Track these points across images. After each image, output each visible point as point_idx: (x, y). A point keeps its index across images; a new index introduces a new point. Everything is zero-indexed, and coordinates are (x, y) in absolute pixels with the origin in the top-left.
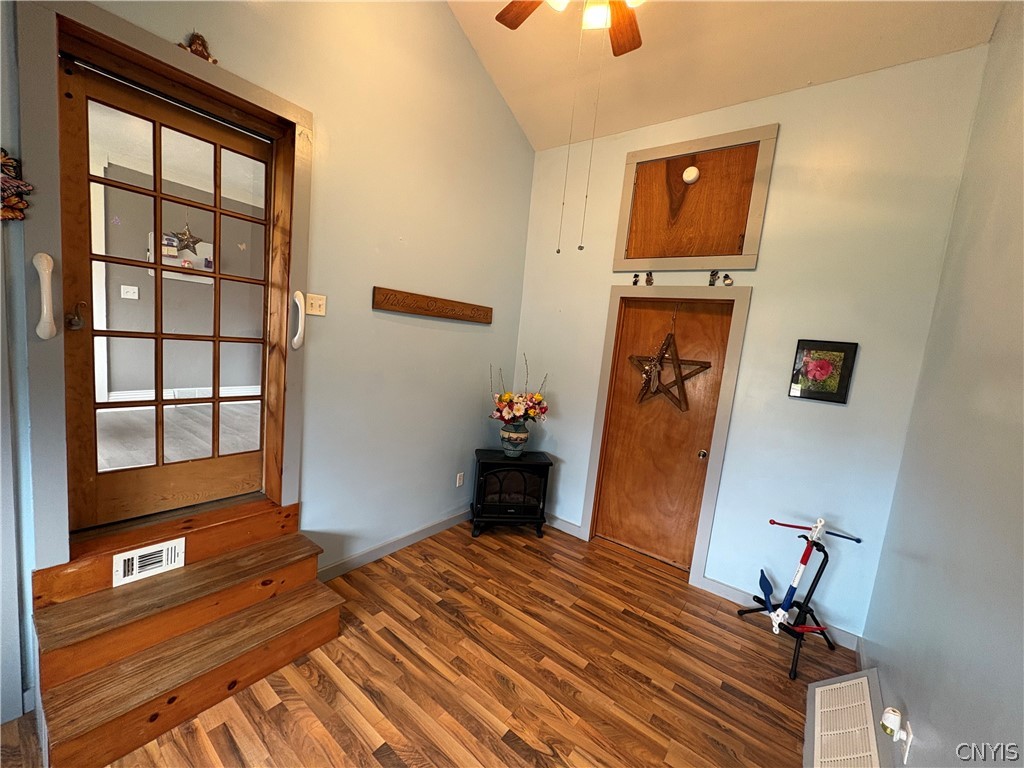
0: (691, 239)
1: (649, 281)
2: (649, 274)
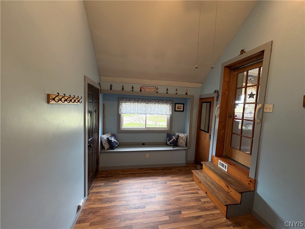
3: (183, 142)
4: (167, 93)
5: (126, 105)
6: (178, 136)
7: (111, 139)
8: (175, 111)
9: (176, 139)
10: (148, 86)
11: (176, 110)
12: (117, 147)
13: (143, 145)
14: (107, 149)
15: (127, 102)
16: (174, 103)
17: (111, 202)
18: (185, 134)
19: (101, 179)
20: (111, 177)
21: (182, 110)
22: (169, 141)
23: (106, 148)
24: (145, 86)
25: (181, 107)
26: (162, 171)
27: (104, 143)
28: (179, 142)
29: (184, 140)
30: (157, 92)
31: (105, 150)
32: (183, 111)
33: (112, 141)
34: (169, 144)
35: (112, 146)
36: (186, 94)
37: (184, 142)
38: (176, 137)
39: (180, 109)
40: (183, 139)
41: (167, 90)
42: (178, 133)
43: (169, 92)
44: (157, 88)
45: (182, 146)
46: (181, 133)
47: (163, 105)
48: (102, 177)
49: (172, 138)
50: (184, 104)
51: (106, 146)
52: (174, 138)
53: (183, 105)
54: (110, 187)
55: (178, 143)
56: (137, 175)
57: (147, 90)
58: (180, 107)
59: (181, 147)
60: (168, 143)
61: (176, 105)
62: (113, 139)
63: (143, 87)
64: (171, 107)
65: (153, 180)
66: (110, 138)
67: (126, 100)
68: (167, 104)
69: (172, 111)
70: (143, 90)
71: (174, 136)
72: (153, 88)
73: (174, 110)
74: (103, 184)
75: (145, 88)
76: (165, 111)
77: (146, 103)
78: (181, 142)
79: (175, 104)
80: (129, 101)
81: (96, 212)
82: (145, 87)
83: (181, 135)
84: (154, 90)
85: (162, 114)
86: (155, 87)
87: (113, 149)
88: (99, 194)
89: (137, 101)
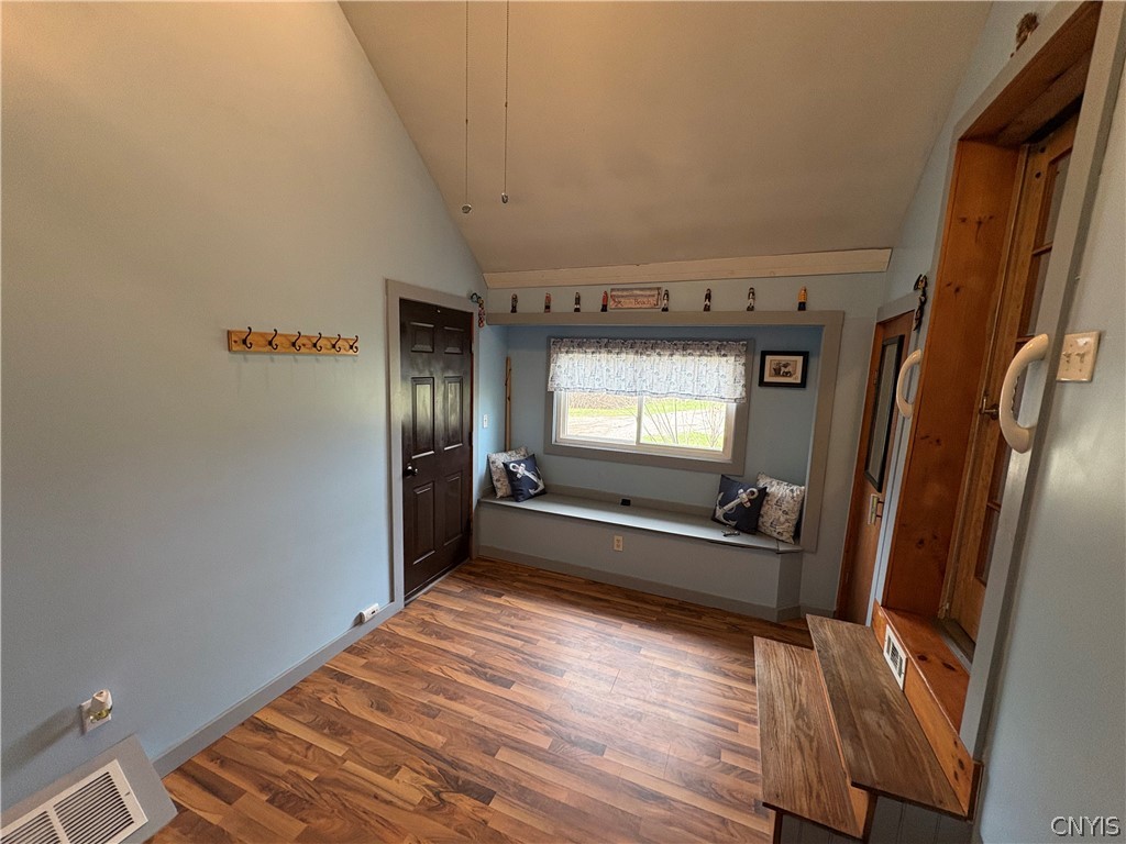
3: (782, 519)
4: (705, 310)
5: (571, 362)
6: (763, 492)
7: (514, 467)
8: (762, 383)
9: (750, 500)
10: (632, 289)
11: (767, 379)
12: (531, 497)
13: (626, 504)
14: (502, 498)
15: (572, 352)
16: (759, 349)
17: (441, 639)
18: (795, 488)
19: (464, 576)
20: (493, 579)
21: (799, 381)
22: (722, 504)
23: (499, 494)
24: (618, 290)
25: (789, 369)
26: (660, 610)
27: (495, 478)
28: (765, 518)
29: (785, 513)
30: (665, 310)
31: (495, 499)
32: (803, 385)
33: (517, 473)
34: (722, 519)
35: (517, 489)
36: (802, 306)
37: (787, 520)
38: (753, 493)
39: (787, 374)
40: (784, 507)
41: (708, 297)
42: (768, 480)
43: (716, 305)
44: (667, 294)
45: (775, 535)
46: (781, 479)
47: (704, 359)
48: (470, 573)
49: (736, 496)
50: (806, 355)
51: (502, 488)
52: (743, 496)
53: (800, 359)
54: (469, 604)
55: (761, 520)
56: (565, 596)
57: (628, 303)
58: (785, 366)
59: (770, 537)
60: (720, 513)
61: (768, 358)
62: (521, 470)
63: (614, 293)
64: (741, 369)
65: (601, 627)
66: (511, 465)
67: (569, 343)
68: (725, 355)
69: (745, 386)
70: (611, 304)
71: (745, 491)
72: (648, 293)
73: (757, 379)
74: (459, 590)
75: (619, 296)
76: (716, 384)
77: (637, 352)
78: (777, 518)
79: (764, 354)
80: (580, 346)
81: (395, 646)
82: (620, 293)
83: (778, 490)
84: (653, 301)
85: (699, 397)
86: (659, 289)
87: (517, 501)
88: (434, 612)
89: (606, 346)
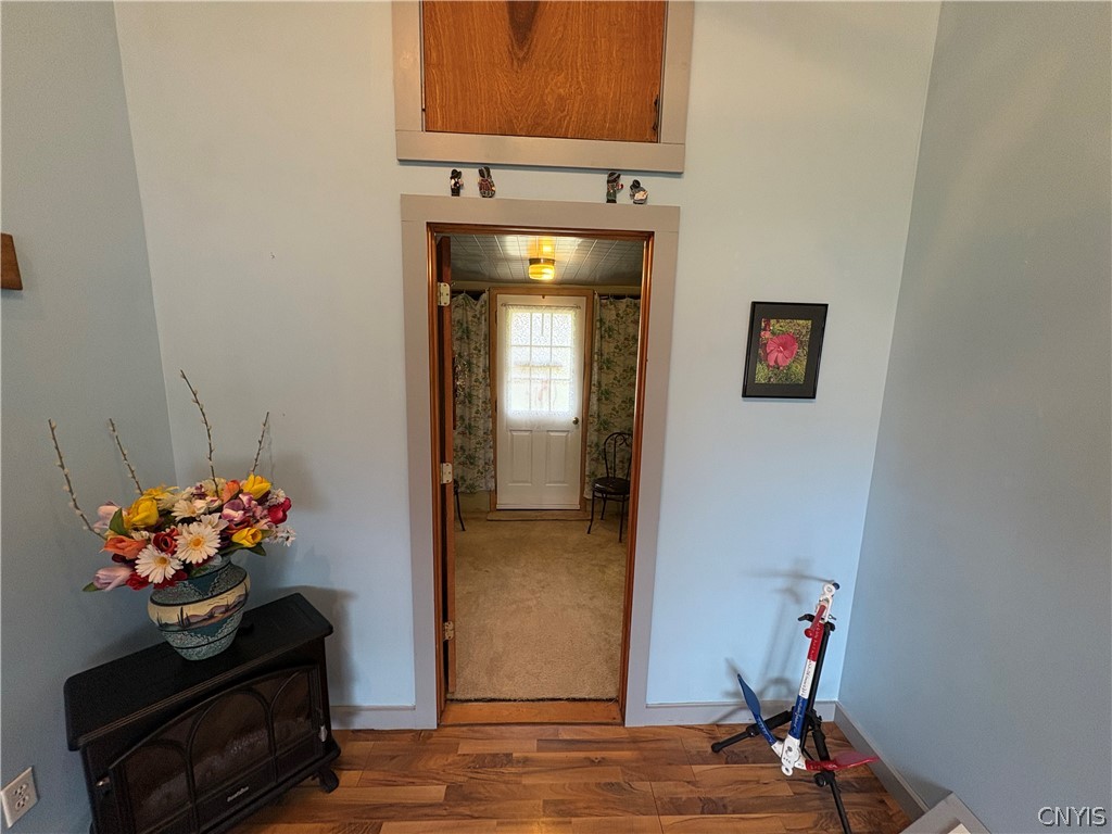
0: (561, 98)
1: (486, 188)
2: (485, 171)
